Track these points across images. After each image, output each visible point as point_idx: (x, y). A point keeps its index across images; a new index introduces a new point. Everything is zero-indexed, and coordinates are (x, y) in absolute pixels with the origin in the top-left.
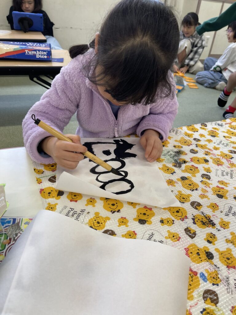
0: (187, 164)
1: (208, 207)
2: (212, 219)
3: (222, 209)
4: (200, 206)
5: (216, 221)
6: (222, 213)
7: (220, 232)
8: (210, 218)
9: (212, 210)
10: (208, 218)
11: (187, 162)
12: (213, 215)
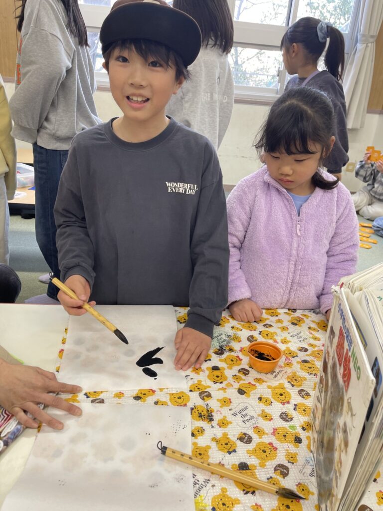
0: (233, 354)
1: (218, 400)
2: (213, 414)
3: (233, 407)
4: (210, 398)
5: (217, 417)
6: (231, 411)
7: (213, 429)
8: (211, 413)
9: (220, 405)
10: (209, 413)
11: (233, 351)
12: (218, 411)
